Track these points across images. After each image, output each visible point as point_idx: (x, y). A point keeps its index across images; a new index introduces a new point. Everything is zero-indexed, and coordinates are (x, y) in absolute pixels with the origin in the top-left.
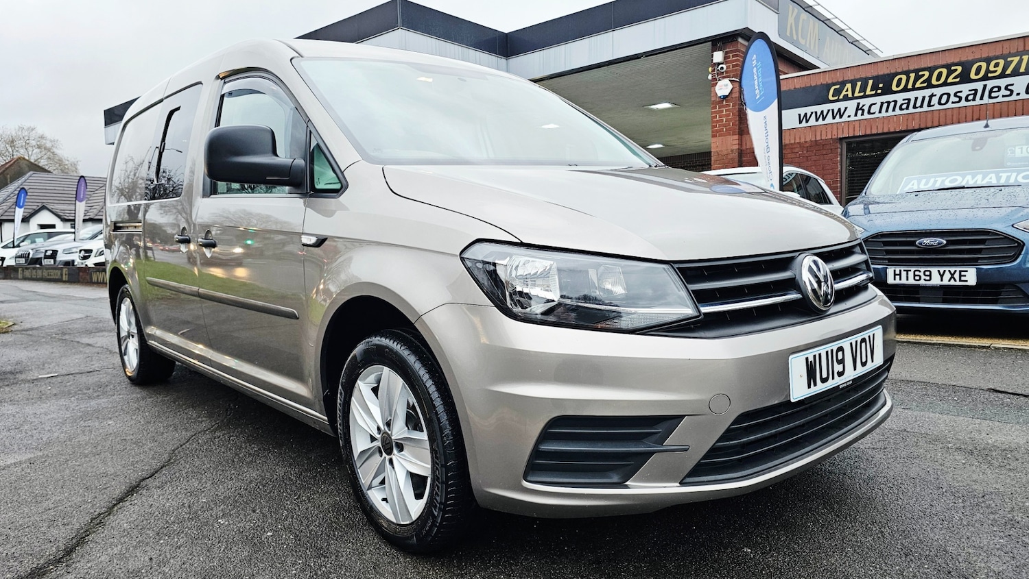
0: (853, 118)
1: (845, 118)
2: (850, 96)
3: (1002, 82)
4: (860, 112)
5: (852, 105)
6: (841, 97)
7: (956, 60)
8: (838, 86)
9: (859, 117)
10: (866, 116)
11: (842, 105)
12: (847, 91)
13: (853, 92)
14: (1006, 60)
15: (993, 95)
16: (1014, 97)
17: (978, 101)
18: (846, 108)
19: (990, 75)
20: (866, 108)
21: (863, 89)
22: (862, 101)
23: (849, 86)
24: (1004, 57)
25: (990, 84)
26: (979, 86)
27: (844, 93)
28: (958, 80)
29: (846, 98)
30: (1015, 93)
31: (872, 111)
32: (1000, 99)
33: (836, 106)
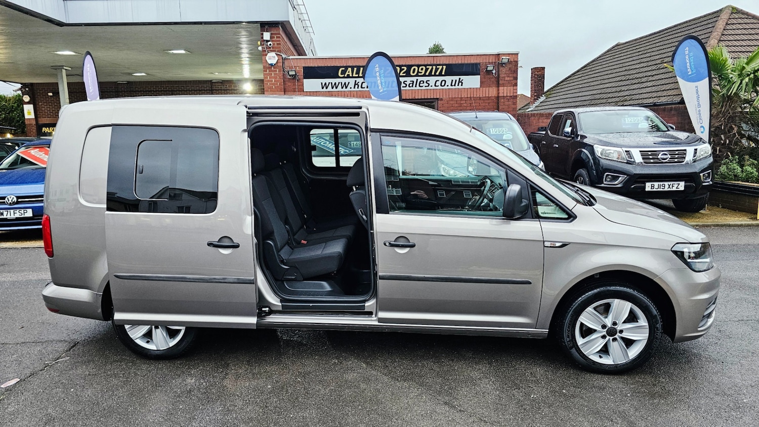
0: (353, 89)
1: (348, 89)
2: (351, 75)
3: (425, 79)
4: (357, 86)
5: (352, 81)
6: (346, 76)
7: (404, 64)
8: (344, 69)
9: (356, 89)
10: (360, 89)
11: (347, 80)
12: (349, 72)
13: (352, 74)
14: (426, 67)
15: (421, 85)
16: (430, 88)
17: (414, 88)
18: (349, 83)
19: (419, 74)
20: (360, 84)
21: (358, 73)
22: (358, 80)
23: (350, 69)
24: (425, 66)
25: (420, 79)
26: (414, 79)
27: (347, 73)
28: (405, 74)
29: (348, 77)
30: (430, 86)
31: (363, 87)
32: (424, 88)
33: (343, 81)
